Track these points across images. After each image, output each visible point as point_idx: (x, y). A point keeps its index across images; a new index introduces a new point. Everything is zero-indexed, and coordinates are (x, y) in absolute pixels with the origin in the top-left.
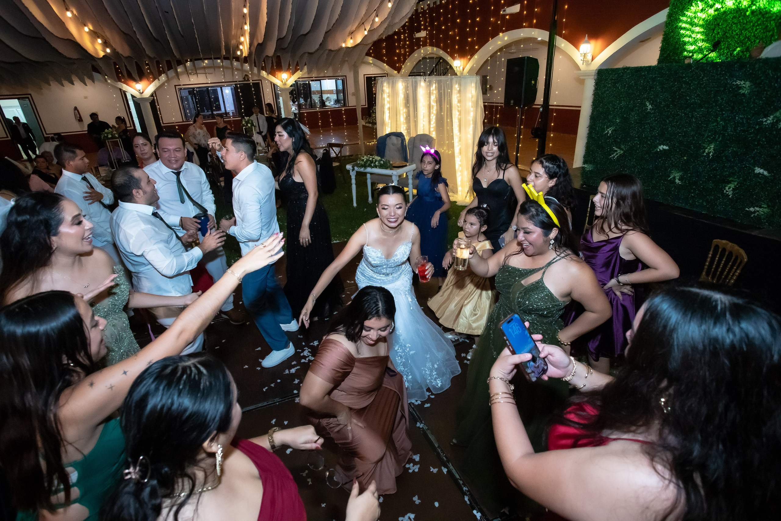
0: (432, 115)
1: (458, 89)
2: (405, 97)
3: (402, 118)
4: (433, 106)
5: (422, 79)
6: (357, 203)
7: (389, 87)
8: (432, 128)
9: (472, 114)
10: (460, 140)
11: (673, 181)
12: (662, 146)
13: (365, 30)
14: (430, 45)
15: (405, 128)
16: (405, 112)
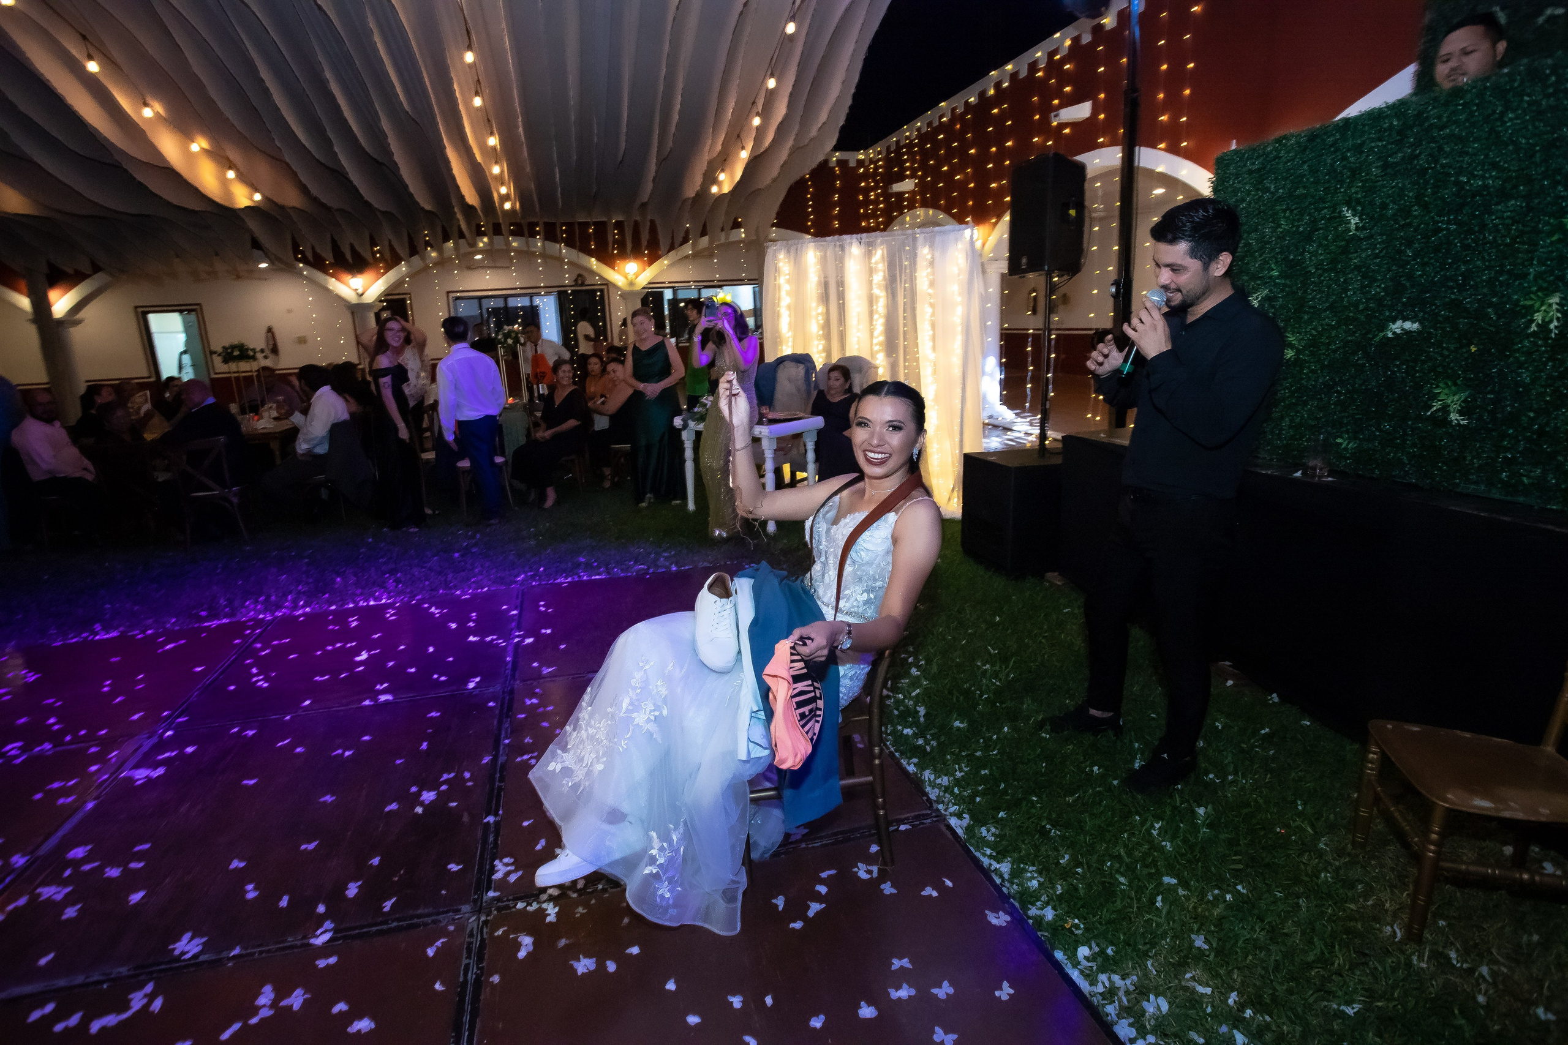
0: (876, 317)
1: (929, 257)
2: (819, 283)
3: (814, 327)
4: (878, 297)
5: (855, 240)
6: (696, 503)
7: (789, 262)
8: (876, 344)
9: (959, 311)
10: (935, 372)
11: (1442, 419)
12: (1399, 323)
13: (743, 148)
14: (921, 206)
15: (821, 347)
16: (821, 314)
